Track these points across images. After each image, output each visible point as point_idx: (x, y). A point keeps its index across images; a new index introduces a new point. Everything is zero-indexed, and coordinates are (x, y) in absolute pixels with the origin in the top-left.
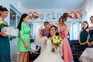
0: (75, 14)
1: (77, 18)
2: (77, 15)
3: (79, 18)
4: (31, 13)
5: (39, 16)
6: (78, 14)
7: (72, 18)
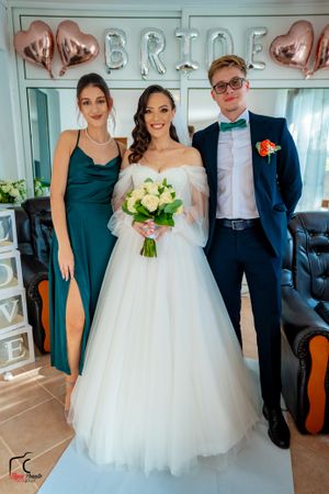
1: (323, 64)
4: (39, 25)
5: (92, 49)
7: (295, 63)
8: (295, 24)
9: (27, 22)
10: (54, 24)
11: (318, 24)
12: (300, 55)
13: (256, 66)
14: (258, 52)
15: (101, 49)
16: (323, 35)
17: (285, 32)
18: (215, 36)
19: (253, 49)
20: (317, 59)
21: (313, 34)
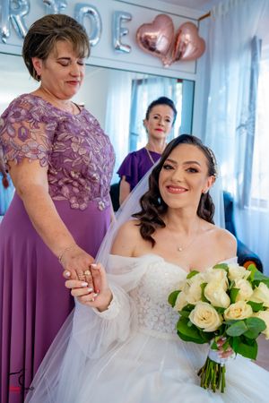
1: (178, 57)
2: (185, 45)
3: (188, 59)
6: (187, 37)
7: (158, 52)
8: (159, 16)
11: (177, 22)
12: (162, 43)
13: (122, 48)
14: (125, 34)
16: (181, 31)
17: (151, 22)
19: (121, 32)
20: (175, 51)
21: (173, 28)
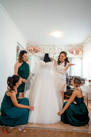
0: (77, 50)
1: (78, 54)
4: (32, 46)
5: (40, 50)
8: (73, 48)
9: (30, 46)
10: (34, 46)
11: (77, 48)
12: (74, 52)
15: (42, 50)
17: (71, 49)
18: (60, 49)
19: (66, 51)
21: (76, 50)
